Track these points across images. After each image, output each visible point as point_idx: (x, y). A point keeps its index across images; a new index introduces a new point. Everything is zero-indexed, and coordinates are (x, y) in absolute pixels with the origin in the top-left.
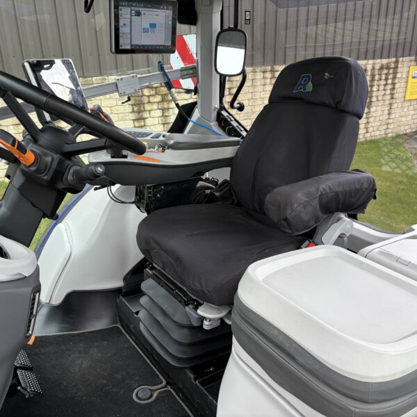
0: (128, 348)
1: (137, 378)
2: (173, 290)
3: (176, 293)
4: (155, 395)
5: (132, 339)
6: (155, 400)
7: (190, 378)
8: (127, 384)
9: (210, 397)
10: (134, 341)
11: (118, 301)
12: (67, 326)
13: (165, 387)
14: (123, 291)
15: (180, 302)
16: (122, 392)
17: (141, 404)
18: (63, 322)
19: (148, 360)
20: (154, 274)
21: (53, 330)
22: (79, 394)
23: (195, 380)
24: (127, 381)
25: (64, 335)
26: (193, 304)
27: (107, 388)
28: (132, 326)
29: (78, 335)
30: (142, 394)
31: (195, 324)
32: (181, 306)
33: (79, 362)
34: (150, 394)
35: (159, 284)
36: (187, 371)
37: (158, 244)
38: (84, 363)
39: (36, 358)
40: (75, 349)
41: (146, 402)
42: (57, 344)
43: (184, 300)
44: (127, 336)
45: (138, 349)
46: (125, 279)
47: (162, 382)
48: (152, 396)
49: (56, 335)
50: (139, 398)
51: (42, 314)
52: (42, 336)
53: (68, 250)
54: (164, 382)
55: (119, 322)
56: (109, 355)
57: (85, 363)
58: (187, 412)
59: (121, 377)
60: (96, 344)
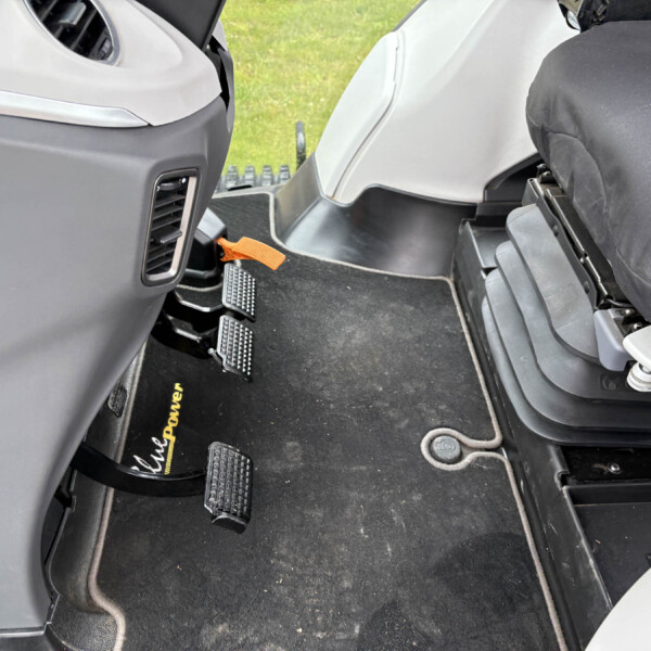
0: (449, 335)
1: (443, 407)
2: (579, 255)
3: (585, 265)
4: (468, 459)
5: (465, 318)
6: (462, 471)
7: (553, 470)
8: (420, 411)
9: (583, 542)
10: (467, 323)
11: (460, 231)
12: (352, 251)
13: (496, 450)
14: (477, 213)
15: (587, 291)
16: (403, 424)
17: (431, 466)
18: (350, 242)
19: (480, 377)
20: (547, 199)
21: (326, 252)
22: (327, 393)
23: (564, 481)
24: (422, 406)
25: (342, 266)
26: (620, 310)
27: (378, 404)
28: (471, 294)
29: (367, 274)
30: (442, 446)
31: (608, 363)
32: (585, 302)
33: (349, 329)
34: (456, 452)
35: (552, 226)
36: (552, 450)
37: (576, 119)
38: (357, 336)
39: (283, 295)
40: (352, 302)
41: (444, 467)
42: (325, 280)
43: (599, 291)
44: (458, 308)
45: (470, 345)
46: (488, 187)
47: (493, 438)
48: (460, 458)
49: (329, 264)
50: (431, 452)
51: (317, 215)
52: (307, 258)
53: (387, 92)
54: (497, 440)
55: (452, 275)
56: (409, 336)
57: (360, 337)
58: (521, 528)
59: (412, 391)
60: (393, 305)
